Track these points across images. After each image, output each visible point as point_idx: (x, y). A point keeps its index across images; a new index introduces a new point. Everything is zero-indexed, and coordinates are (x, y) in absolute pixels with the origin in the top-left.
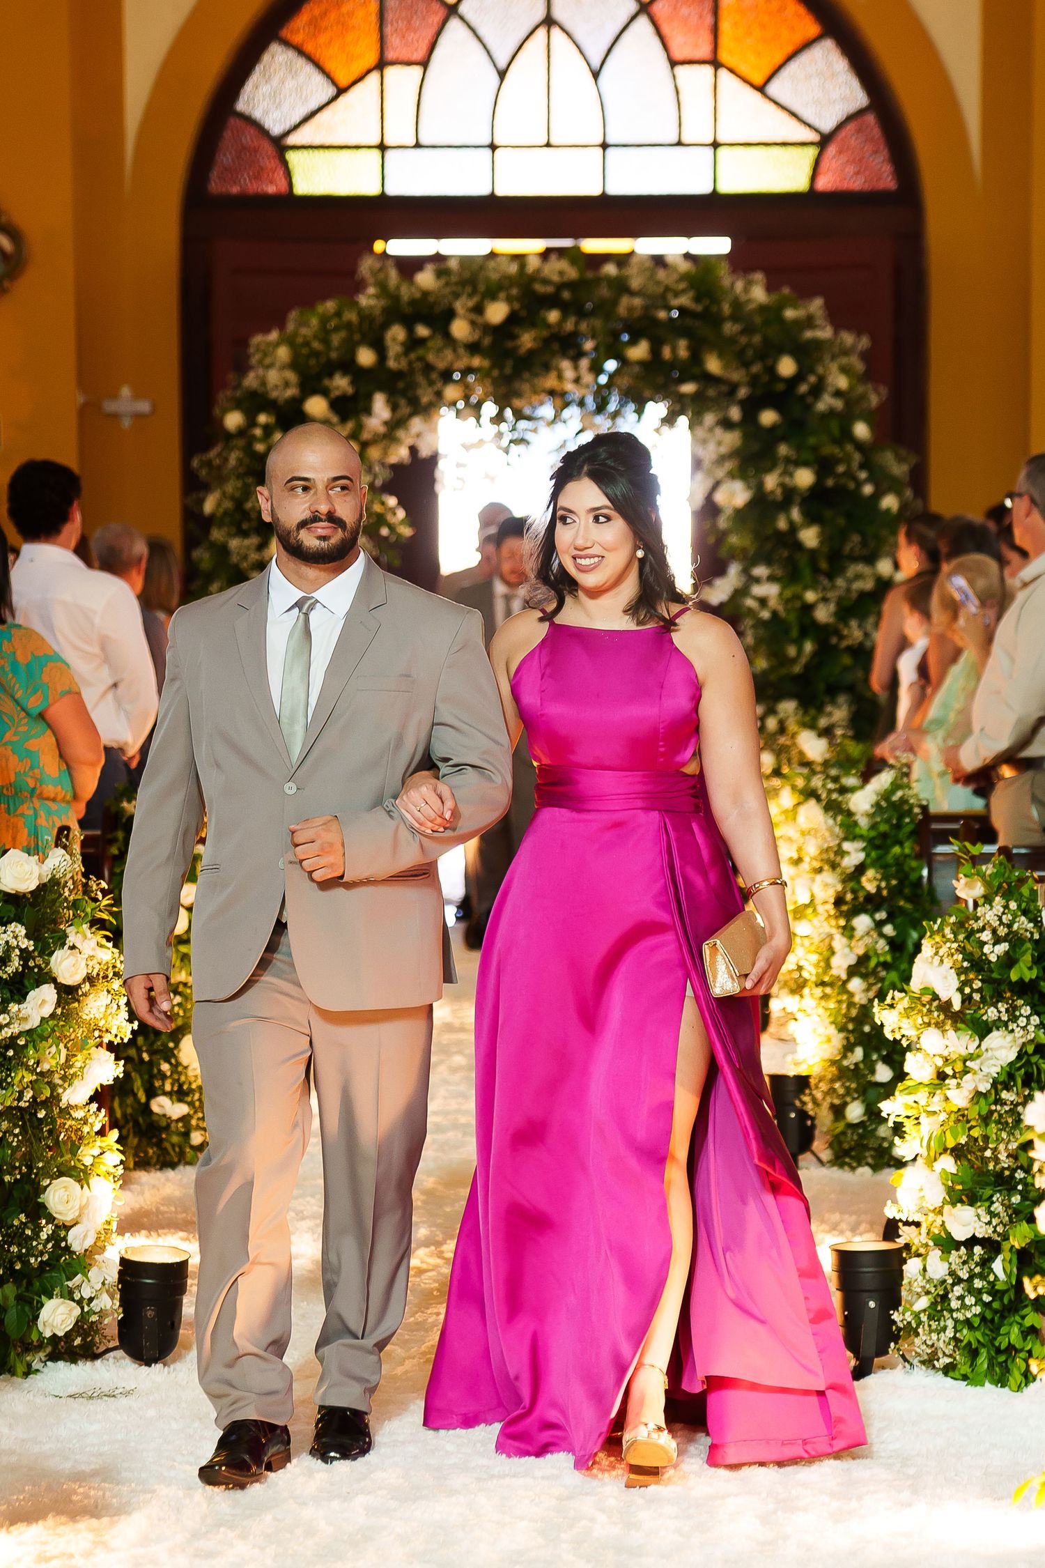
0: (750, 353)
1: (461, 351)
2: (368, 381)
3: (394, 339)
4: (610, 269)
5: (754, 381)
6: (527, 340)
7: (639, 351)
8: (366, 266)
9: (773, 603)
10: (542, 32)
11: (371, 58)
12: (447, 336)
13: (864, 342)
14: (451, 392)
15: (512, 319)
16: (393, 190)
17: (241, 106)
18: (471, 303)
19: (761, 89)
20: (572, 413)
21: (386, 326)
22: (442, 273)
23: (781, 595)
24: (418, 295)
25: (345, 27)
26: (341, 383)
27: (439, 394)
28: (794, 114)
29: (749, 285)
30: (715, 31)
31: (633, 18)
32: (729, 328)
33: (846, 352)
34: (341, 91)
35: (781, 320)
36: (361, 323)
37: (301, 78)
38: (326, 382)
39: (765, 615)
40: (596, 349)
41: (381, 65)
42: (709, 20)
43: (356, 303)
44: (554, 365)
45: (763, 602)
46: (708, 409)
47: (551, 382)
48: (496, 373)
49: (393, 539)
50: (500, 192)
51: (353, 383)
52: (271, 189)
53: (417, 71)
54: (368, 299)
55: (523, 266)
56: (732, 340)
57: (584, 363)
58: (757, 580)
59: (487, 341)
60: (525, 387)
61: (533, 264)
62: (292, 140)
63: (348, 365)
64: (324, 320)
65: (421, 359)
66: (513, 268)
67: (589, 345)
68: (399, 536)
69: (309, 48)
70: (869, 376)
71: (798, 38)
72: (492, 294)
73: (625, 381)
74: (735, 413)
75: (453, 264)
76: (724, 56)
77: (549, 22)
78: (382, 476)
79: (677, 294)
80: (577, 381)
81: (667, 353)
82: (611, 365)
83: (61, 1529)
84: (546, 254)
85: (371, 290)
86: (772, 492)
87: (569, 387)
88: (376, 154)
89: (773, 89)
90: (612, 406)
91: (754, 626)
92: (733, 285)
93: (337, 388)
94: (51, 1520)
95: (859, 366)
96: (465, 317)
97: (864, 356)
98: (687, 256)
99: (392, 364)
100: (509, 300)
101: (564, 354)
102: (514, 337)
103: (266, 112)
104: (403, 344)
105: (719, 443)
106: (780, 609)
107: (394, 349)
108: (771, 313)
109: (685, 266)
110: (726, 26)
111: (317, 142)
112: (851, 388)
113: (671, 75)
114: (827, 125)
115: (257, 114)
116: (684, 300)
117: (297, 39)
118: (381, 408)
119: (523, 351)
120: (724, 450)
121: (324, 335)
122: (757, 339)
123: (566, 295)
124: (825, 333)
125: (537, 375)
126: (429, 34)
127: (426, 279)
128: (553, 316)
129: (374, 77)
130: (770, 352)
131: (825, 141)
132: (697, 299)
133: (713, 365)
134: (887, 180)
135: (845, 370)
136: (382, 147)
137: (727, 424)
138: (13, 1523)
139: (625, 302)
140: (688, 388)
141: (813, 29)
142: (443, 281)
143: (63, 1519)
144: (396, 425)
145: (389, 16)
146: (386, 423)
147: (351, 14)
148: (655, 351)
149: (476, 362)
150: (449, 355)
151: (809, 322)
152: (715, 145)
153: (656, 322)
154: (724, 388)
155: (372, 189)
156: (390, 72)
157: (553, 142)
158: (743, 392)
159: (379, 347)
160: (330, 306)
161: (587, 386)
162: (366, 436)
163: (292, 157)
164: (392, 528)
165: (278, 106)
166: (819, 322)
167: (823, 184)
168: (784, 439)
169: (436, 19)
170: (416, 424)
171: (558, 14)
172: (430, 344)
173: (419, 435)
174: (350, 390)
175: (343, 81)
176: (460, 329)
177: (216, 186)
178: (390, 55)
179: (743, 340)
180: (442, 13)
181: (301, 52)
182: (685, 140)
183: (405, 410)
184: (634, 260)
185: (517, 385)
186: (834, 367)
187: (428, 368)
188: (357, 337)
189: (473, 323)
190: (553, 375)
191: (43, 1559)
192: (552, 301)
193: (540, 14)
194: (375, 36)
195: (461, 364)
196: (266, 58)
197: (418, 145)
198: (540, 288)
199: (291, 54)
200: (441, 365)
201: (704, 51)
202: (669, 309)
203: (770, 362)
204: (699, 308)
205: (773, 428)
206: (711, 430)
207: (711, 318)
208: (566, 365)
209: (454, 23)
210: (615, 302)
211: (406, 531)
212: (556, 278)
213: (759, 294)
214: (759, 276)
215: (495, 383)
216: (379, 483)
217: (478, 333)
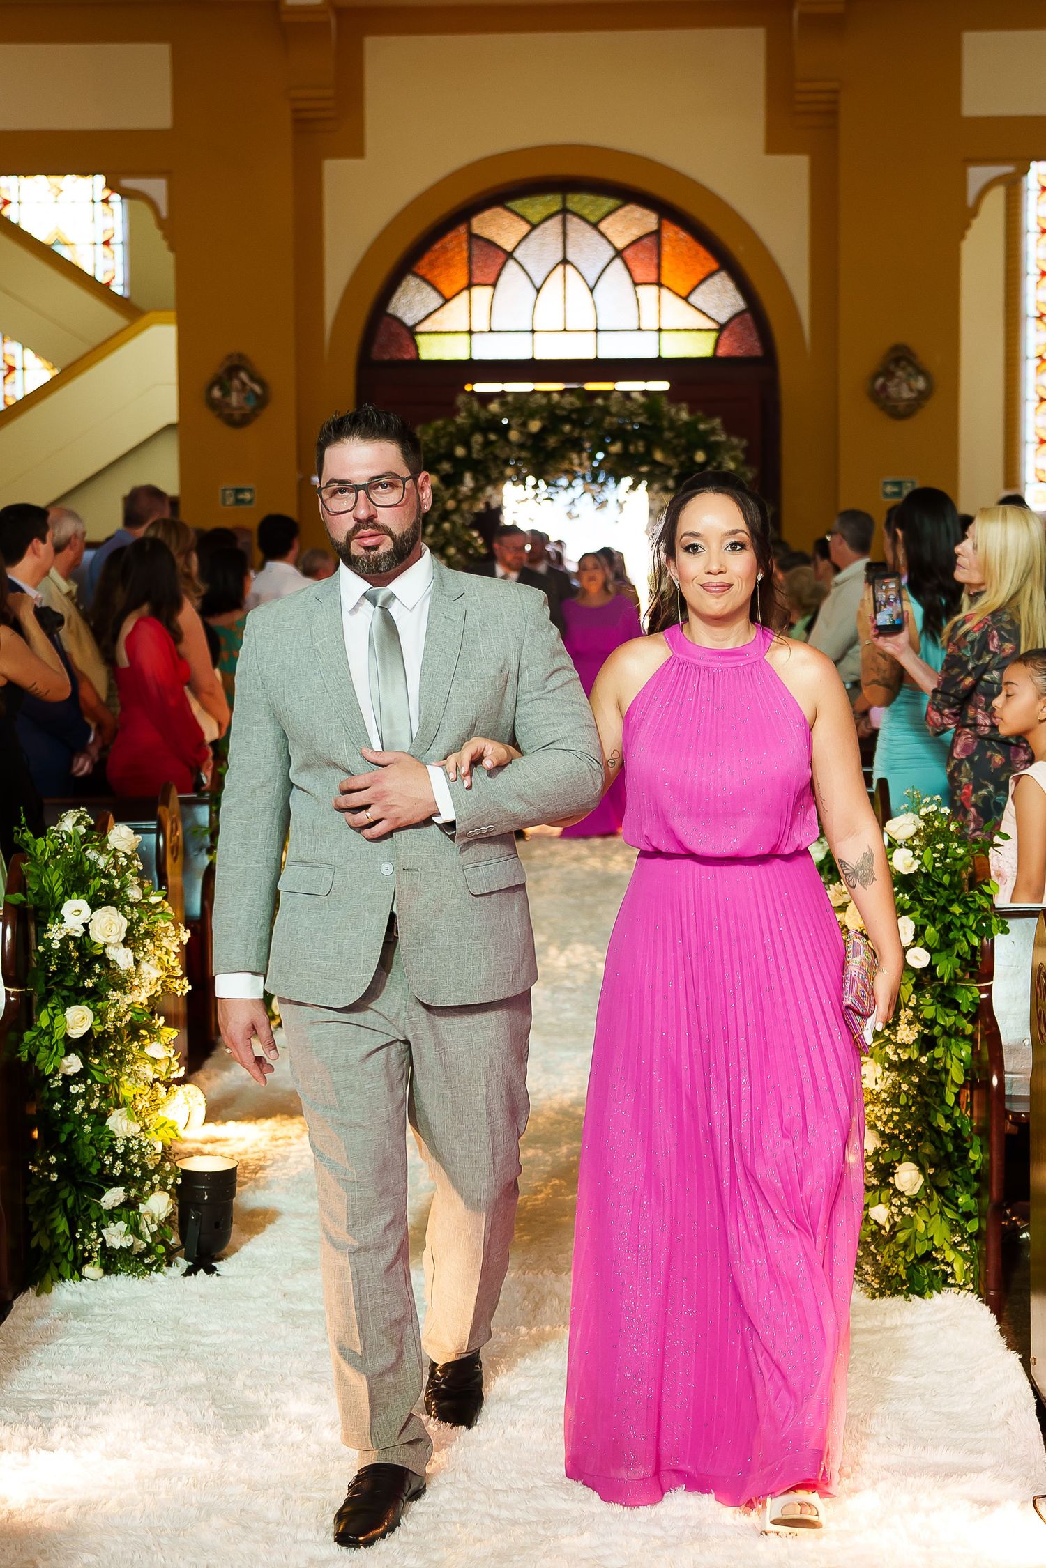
0: (679, 449)
1: (515, 449)
2: (462, 466)
3: (476, 442)
4: (600, 401)
5: (682, 465)
6: (552, 441)
7: (616, 448)
8: (461, 399)
10: (560, 268)
11: (463, 282)
12: (507, 441)
13: (744, 443)
14: (509, 472)
15: (543, 430)
16: (476, 356)
17: (390, 310)
18: (520, 421)
19: (686, 299)
20: (578, 483)
21: (471, 434)
22: (503, 404)
24: (490, 417)
25: (449, 265)
26: (446, 466)
27: (502, 473)
28: (704, 313)
29: (678, 410)
30: (659, 267)
31: (612, 260)
32: (668, 435)
33: (733, 448)
34: (447, 301)
35: (697, 430)
36: (457, 433)
37: (424, 295)
38: (438, 467)
40: (592, 447)
41: (469, 286)
42: (655, 261)
43: (454, 422)
46: (656, 481)
47: (566, 466)
48: (534, 461)
50: (537, 357)
51: (454, 466)
52: (407, 357)
53: (489, 290)
54: (461, 419)
55: (550, 400)
56: (669, 442)
57: (585, 455)
59: (529, 443)
60: (551, 469)
61: (556, 397)
62: (419, 329)
63: (450, 456)
64: (437, 431)
65: (492, 453)
66: (544, 401)
67: (587, 445)
68: (480, 553)
69: (429, 277)
70: (747, 462)
71: (707, 270)
72: (532, 415)
73: (608, 465)
74: (671, 483)
75: (510, 398)
76: (664, 281)
77: (565, 261)
78: (469, 519)
79: (638, 415)
81: (632, 449)
82: (600, 456)
83: (285, 1122)
84: (562, 393)
85: (464, 414)
87: (577, 469)
88: (466, 336)
89: (692, 299)
90: (601, 479)
92: (669, 410)
93: (444, 470)
94: (278, 1118)
95: (741, 456)
96: (517, 429)
97: (745, 450)
98: (645, 393)
99: (475, 456)
100: (542, 419)
101: (573, 450)
102: (544, 440)
103: (405, 313)
104: (482, 444)
107: (476, 447)
108: (691, 426)
109: (642, 399)
110: (666, 265)
111: (433, 330)
112: (737, 469)
113: (634, 292)
114: (723, 318)
115: (399, 315)
116: (642, 419)
117: (422, 272)
118: (468, 481)
119: (549, 449)
121: (436, 439)
122: (683, 441)
123: (574, 416)
124: (722, 438)
125: (557, 461)
126: (497, 269)
127: (494, 407)
128: (567, 428)
129: (465, 294)
130: (690, 449)
131: (721, 328)
132: (649, 418)
133: (659, 456)
134: (757, 351)
135: (734, 459)
136: (470, 332)
137: (666, 489)
138: (258, 1118)
139: (608, 420)
140: (644, 469)
141: (715, 266)
142: (504, 409)
143: (286, 1116)
144: (478, 490)
145: (474, 259)
146: (472, 490)
147: (452, 258)
148: (625, 448)
149: (524, 454)
150: (507, 449)
151: (713, 431)
152: (660, 330)
153: (625, 431)
154: (664, 470)
155: (465, 356)
156: (476, 291)
157: (567, 329)
158: (675, 471)
159: (467, 445)
160: (439, 423)
162: (460, 497)
163: (419, 339)
164: (475, 549)
165: (411, 310)
166: (718, 432)
167: (721, 352)
169: (501, 260)
170: (489, 490)
171: (570, 257)
172: (497, 445)
173: (490, 496)
174: (451, 471)
175: (448, 294)
176: (514, 435)
177: (377, 354)
178: (475, 280)
179: (675, 442)
180: (504, 256)
181: (424, 279)
182: (642, 328)
183: (482, 482)
184: (614, 395)
185: (546, 467)
186: (727, 457)
187: (496, 458)
188: (455, 440)
189: (521, 433)
190: (567, 462)
191: (274, 1139)
192: (567, 419)
193: (559, 257)
194: (465, 271)
195: (514, 455)
196: (404, 283)
197: (491, 331)
198: (559, 412)
199: (418, 281)
200: (503, 456)
201: (653, 278)
202: (632, 423)
203: (690, 454)
204: (649, 423)
206: (657, 493)
207: (657, 429)
208: (574, 456)
209: (511, 263)
210: (602, 420)
211: (483, 551)
212: (568, 407)
213: (684, 415)
214: (684, 405)
215: (534, 465)
216: (467, 524)
217: (524, 439)
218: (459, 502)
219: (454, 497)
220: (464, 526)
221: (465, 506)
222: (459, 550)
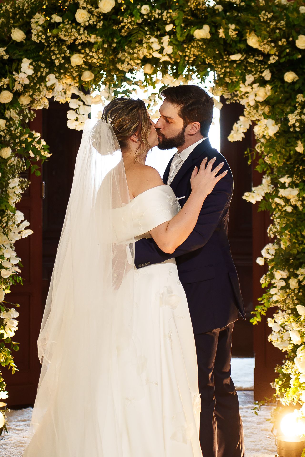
0: (277, 31)
1: (83, 31)
2: (19, 51)
6: (127, 23)
7: (202, 33)
9: (293, 202)
12: (74, 20)
15: (117, 10)
23: (298, 195)
27: (68, 60)
32: (265, 16)
35: (298, 12)
36: (15, 14)
39: (289, 209)
40: (174, 31)
44: (145, 40)
45: (287, 201)
46: (250, 72)
47: (143, 52)
49: (38, 159)
56: (264, 25)
57: (166, 39)
58: (283, 186)
59: (99, 25)
60: (126, 54)
63: (5, 40)
65: (56, 37)
67: (169, 28)
68: (41, 156)
74: (267, 75)
78: (30, 116)
80: (161, 51)
81: (221, 33)
86: (294, 125)
87: (156, 55)
91: (279, 217)
96: (84, 8)
101: (152, 34)
102: (118, 21)
104: (42, 26)
105: (256, 95)
106: (299, 204)
107: (36, 29)
108: (290, 9)
118: (27, 69)
119: (124, 32)
120: (261, 99)
122: (283, 23)
125: (133, 49)
128: (145, 9)
130: (291, 33)
133: (253, 42)
137: (262, 83)
140: (236, 57)
144: (38, 80)
148: (214, 33)
149: (93, 39)
153: (214, 12)
154: (261, 58)
158: (273, 60)
159: (27, 28)
161: (168, 55)
162: (17, 87)
168: (300, 91)
172: (61, 25)
173: (54, 88)
174: (6, 57)
176: (82, 16)
183: (43, 69)
185: (120, 56)
187: (61, 41)
188: (12, 22)
189: (90, 12)
190: (144, 47)
200: (70, 41)
203: (291, 39)
205: (293, 83)
208: (153, 39)
211: (47, 154)
215: (105, 52)
216: (27, 121)
217: (94, 19)
218: (17, 95)
219: (9, 88)
220: (22, 124)
221: (24, 100)
222: (16, 154)
